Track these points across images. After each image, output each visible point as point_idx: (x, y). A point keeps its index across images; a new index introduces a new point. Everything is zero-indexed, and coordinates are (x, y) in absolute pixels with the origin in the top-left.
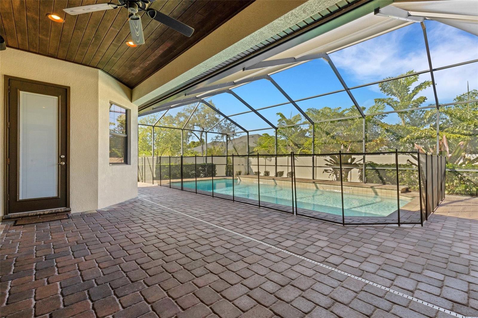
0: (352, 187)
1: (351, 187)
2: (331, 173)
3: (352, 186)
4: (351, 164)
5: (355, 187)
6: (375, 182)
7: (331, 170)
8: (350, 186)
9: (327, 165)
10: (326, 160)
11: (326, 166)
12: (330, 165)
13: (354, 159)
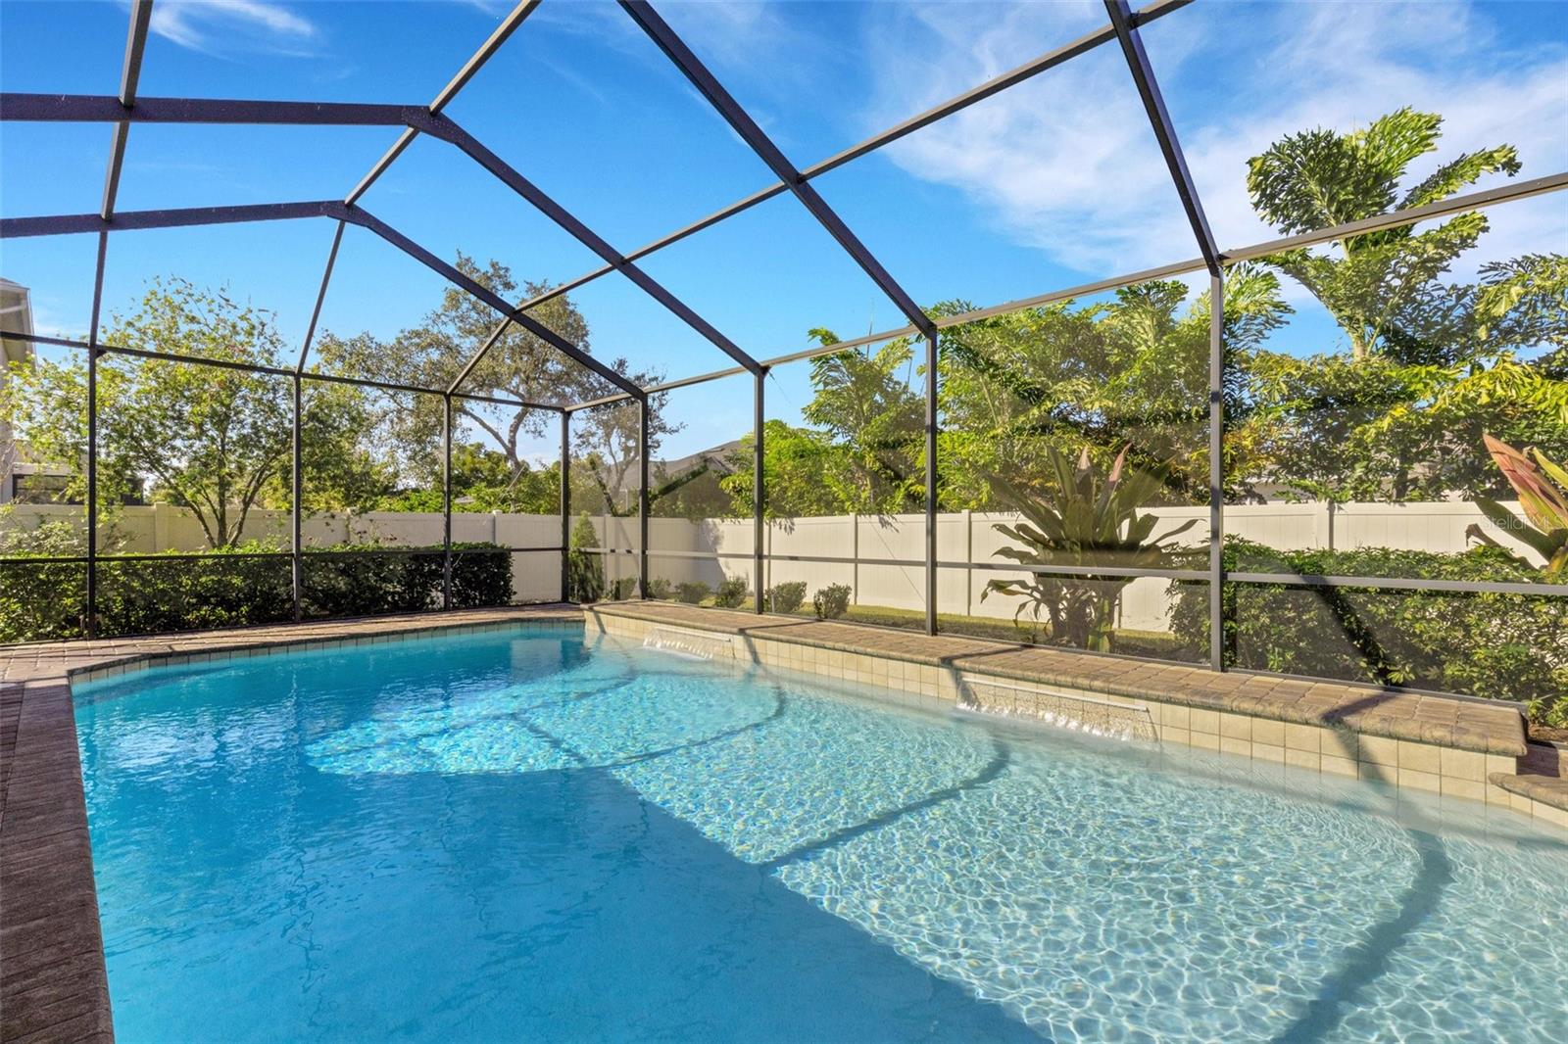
0: (1153, 706)
1: (1141, 704)
2: (1027, 598)
3: (1148, 699)
4: (1132, 546)
5: (1169, 701)
6: (1274, 660)
7: (1023, 584)
8: (1140, 697)
9: (1006, 552)
10: (1003, 529)
11: (1002, 560)
12: (1022, 556)
13: (1151, 521)
